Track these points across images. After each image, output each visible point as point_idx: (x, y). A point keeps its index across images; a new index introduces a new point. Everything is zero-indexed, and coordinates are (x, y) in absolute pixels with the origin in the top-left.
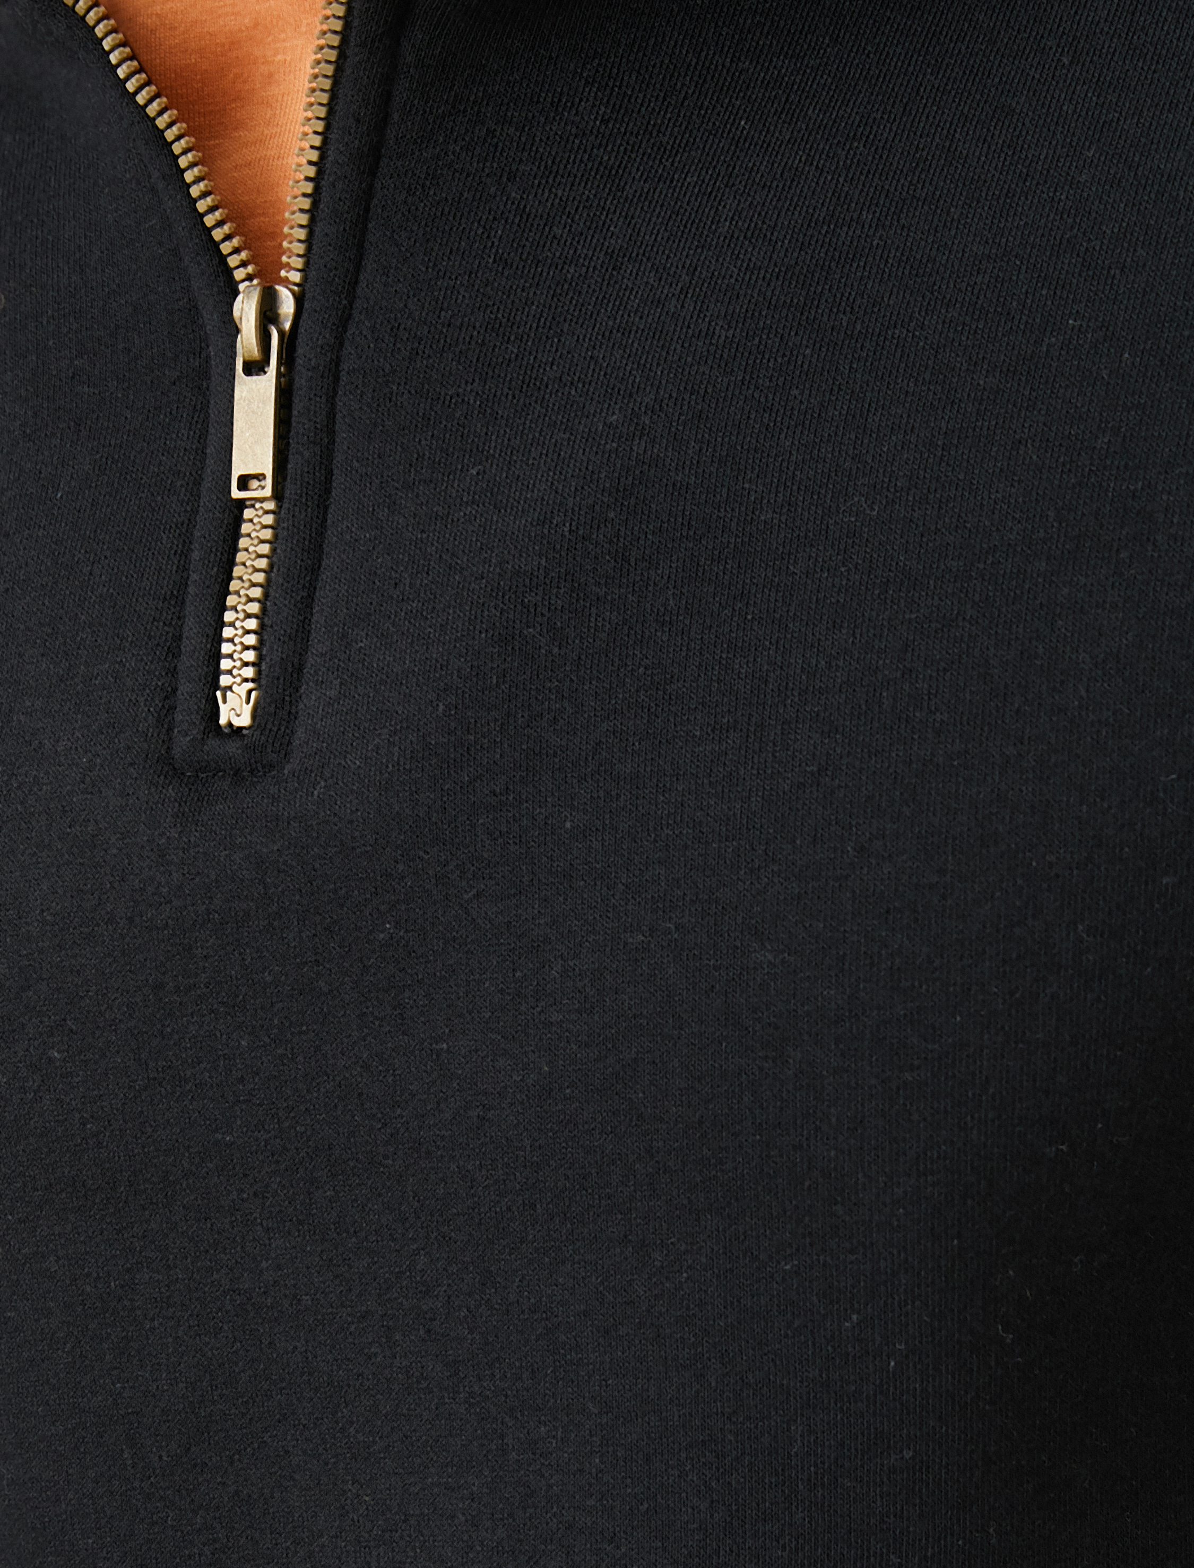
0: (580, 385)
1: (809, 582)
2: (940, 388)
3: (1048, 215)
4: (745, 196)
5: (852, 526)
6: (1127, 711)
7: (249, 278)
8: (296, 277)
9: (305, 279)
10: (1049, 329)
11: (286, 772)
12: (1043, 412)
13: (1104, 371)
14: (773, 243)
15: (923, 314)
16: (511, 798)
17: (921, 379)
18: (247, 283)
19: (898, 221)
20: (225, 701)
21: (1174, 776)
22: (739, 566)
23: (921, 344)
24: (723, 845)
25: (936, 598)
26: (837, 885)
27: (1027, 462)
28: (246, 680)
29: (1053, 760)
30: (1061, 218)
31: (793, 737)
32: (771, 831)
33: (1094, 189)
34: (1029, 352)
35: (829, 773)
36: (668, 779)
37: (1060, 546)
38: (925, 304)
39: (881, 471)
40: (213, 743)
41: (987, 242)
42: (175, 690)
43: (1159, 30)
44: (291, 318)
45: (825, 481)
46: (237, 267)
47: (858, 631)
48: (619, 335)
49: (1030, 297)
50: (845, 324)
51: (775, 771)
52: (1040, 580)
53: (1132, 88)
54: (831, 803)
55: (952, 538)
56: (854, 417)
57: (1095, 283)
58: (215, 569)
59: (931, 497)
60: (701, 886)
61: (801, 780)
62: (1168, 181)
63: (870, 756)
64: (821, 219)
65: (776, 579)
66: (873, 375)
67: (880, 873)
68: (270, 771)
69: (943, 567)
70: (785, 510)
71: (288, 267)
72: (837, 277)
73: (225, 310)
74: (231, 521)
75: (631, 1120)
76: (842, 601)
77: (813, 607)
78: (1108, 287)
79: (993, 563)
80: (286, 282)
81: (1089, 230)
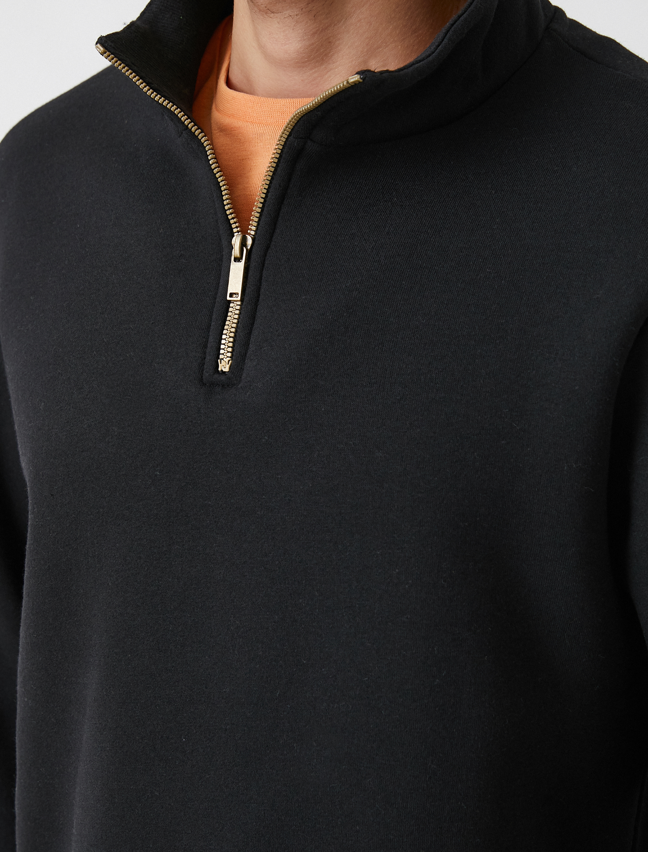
0: (339, 273)
1: (403, 341)
2: (447, 286)
3: (483, 237)
4: (394, 220)
5: (417, 325)
6: (495, 389)
7: (238, 232)
8: (253, 233)
9: (256, 233)
10: (481, 271)
11: (239, 387)
12: (477, 297)
13: (496, 286)
14: (401, 235)
15: (444, 263)
16: (306, 400)
17: (441, 283)
18: (237, 233)
19: (439, 234)
20: (221, 363)
21: (507, 410)
22: (382, 334)
23: (443, 272)
24: (369, 419)
25: (440, 350)
26: (403, 434)
27: (471, 311)
28: (228, 357)
29: (471, 402)
30: (487, 239)
31: (393, 388)
32: (384, 416)
33: (498, 231)
34: (474, 278)
35: (403, 400)
36: (354, 398)
37: (479, 337)
38: (445, 260)
39: (427, 309)
40: (216, 376)
41: (465, 243)
42: (205, 358)
43: (521, 186)
44: (250, 246)
45: (410, 311)
46: (235, 228)
47: (416, 357)
48: (352, 259)
49: (476, 261)
50: (420, 263)
51: (387, 398)
52: (472, 347)
53: (512, 202)
54: (403, 409)
55: (447, 332)
56: (420, 292)
57: (495, 259)
58: (220, 322)
59: (441, 319)
60: (362, 431)
61: (395, 401)
62: (520, 231)
63: (416, 396)
64: (416, 230)
65: (393, 339)
66: (427, 280)
67: (416, 431)
68: (234, 386)
69: (443, 340)
70: (397, 318)
71: (251, 229)
72: (419, 248)
73: (229, 241)
74: (226, 307)
75: (335, 503)
76: (412, 347)
77: (403, 349)
78: (499, 261)
79: (458, 340)
80: (249, 234)
81: (495, 243)
